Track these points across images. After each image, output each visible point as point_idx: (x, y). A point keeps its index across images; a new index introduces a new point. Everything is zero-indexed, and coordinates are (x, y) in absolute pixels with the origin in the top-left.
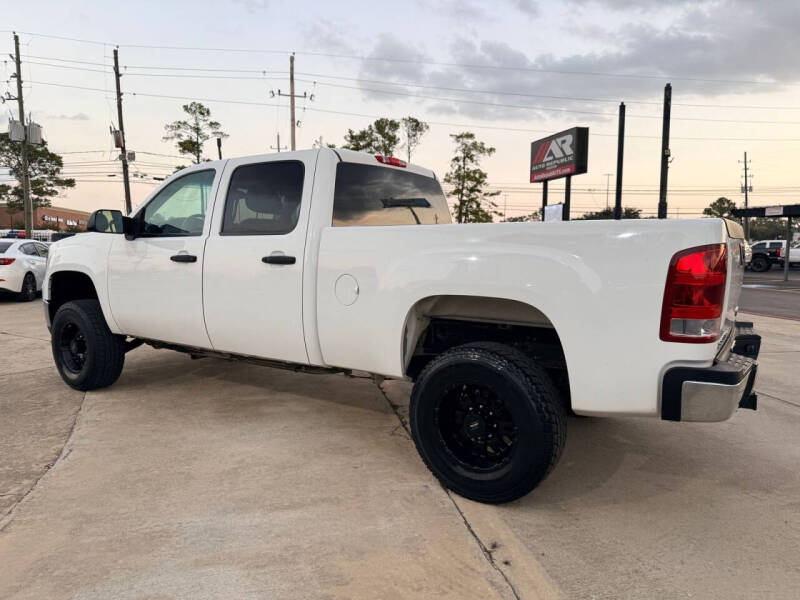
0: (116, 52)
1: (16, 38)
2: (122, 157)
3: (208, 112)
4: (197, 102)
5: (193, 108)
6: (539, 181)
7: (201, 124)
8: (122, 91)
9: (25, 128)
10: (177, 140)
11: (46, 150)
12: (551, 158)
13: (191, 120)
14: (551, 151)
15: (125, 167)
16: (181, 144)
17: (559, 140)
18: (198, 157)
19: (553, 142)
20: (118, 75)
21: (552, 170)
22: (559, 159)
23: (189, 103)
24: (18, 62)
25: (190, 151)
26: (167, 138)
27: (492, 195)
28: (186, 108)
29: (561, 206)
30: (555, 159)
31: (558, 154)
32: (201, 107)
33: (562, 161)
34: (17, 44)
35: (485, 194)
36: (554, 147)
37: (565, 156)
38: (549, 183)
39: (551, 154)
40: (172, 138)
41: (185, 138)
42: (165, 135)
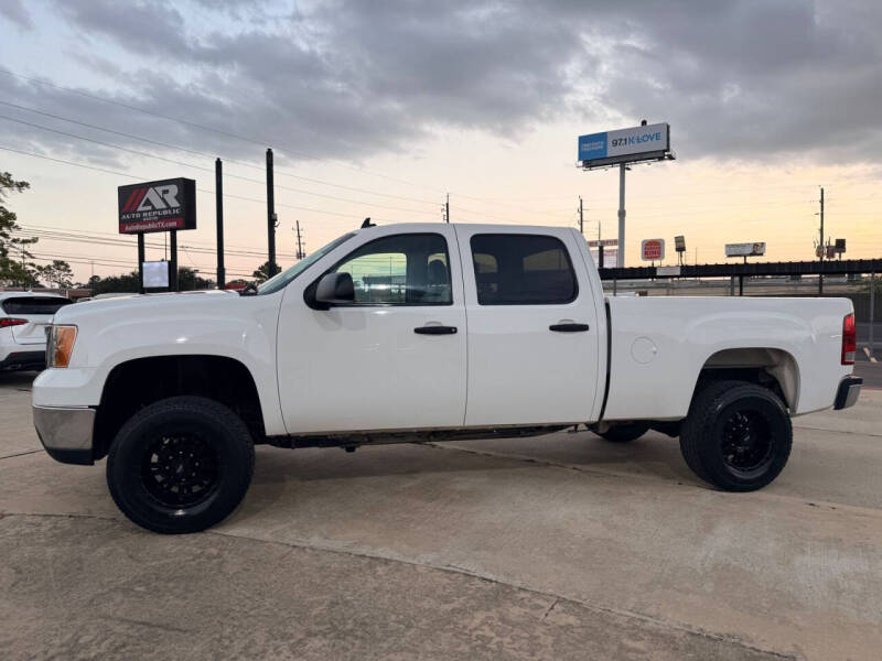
6: (132, 233)
12: (150, 208)
14: (148, 199)
17: (160, 189)
19: (151, 190)
21: (151, 222)
22: (162, 210)
27: (24, 242)
29: (166, 264)
30: (154, 209)
31: (159, 204)
33: (165, 213)
35: (14, 241)
36: (151, 194)
37: (169, 207)
38: (146, 236)
39: (148, 203)
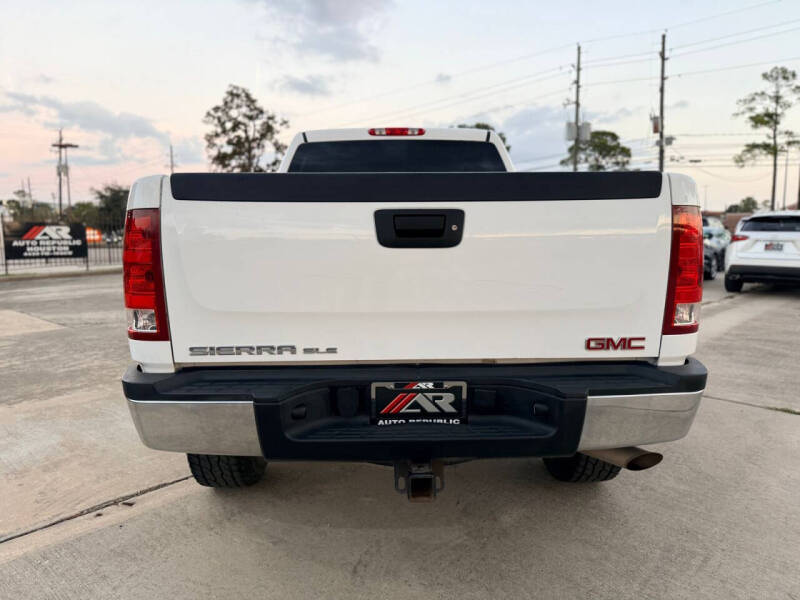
0: (664, 37)
1: (579, 49)
2: (660, 144)
3: (794, 75)
4: (779, 66)
5: (774, 74)
7: (783, 92)
8: (666, 74)
9: (578, 128)
10: (749, 114)
11: (619, 144)
13: (770, 88)
15: (662, 152)
16: (752, 118)
18: (775, 130)
20: (663, 59)
23: (768, 69)
24: (579, 69)
25: (766, 123)
26: (737, 115)
28: (765, 76)
32: (784, 71)
34: (579, 53)
40: (743, 113)
41: (760, 110)
42: (736, 111)
